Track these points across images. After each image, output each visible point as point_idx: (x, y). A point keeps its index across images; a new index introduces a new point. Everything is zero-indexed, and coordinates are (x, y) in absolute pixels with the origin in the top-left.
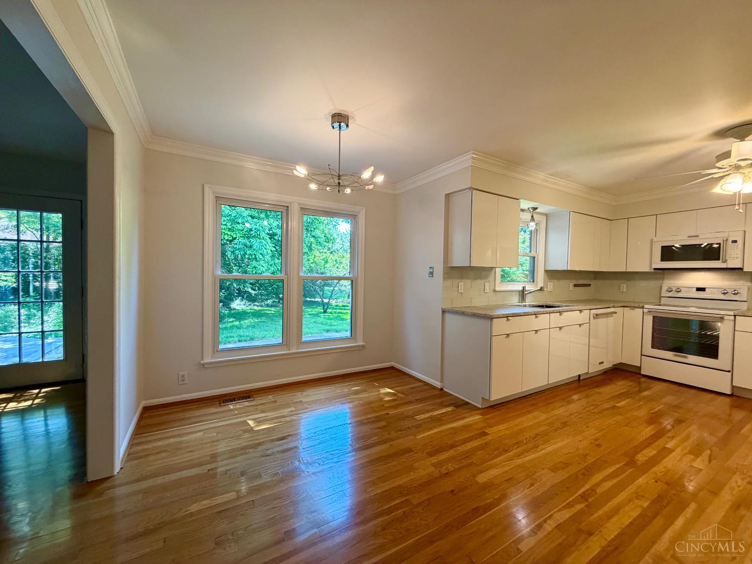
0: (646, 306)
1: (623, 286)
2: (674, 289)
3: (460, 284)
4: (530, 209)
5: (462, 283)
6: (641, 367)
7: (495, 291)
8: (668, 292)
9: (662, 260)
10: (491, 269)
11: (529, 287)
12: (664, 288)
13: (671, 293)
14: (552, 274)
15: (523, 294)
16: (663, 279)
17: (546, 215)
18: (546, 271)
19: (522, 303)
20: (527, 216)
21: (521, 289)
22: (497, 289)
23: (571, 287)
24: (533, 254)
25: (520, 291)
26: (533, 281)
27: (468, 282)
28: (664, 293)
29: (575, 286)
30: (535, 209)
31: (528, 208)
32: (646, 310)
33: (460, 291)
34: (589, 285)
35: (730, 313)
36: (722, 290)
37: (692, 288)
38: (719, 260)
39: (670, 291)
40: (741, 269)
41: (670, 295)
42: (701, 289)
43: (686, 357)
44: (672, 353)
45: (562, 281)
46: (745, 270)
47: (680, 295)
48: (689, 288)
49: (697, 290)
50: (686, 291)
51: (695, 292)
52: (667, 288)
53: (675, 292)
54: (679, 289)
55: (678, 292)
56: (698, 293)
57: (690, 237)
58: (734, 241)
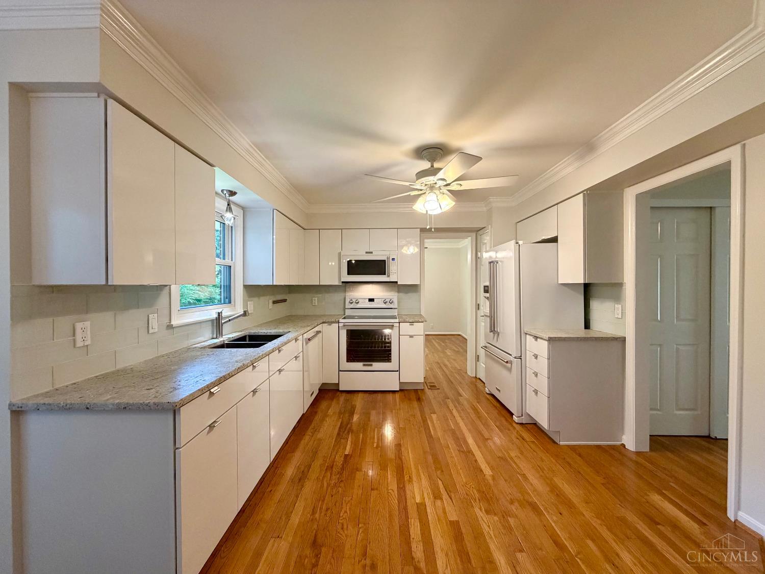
0: (341, 320)
1: (315, 300)
2: (354, 300)
3: (79, 326)
4: (225, 192)
5: (88, 324)
6: (339, 383)
7: (170, 327)
8: (350, 304)
9: (349, 274)
10: (161, 288)
11: (227, 312)
12: (347, 301)
13: (353, 304)
14: (253, 290)
15: (218, 324)
16: (345, 291)
17: (243, 208)
18: (246, 287)
19: (216, 338)
20: (221, 205)
21: (215, 316)
22: (175, 322)
23: (271, 304)
24: (228, 261)
25: (212, 321)
26: (230, 302)
27: (106, 317)
28: (348, 305)
29: (274, 302)
30: (232, 193)
31: (222, 191)
32: (341, 325)
33: (79, 343)
34: (285, 301)
35: (397, 320)
36: (383, 300)
37: (366, 299)
38: (385, 274)
39: (352, 303)
40: (397, 282)
41: (352, 306)
42: (371, 300)
43: (371, 365)
44: (361, 364)
45: (262, 298)
46: (399, 283)
47: (358, 306)
48: (364, 300)
49: (369, 301)
50: (362, 302)
51: (368, 303)
52: (349, 300)
53: (355, 304)
54: (357, 300)
55: (357, 303)
56: (370, 303)
57: (367, 253)
58: (393, 259)
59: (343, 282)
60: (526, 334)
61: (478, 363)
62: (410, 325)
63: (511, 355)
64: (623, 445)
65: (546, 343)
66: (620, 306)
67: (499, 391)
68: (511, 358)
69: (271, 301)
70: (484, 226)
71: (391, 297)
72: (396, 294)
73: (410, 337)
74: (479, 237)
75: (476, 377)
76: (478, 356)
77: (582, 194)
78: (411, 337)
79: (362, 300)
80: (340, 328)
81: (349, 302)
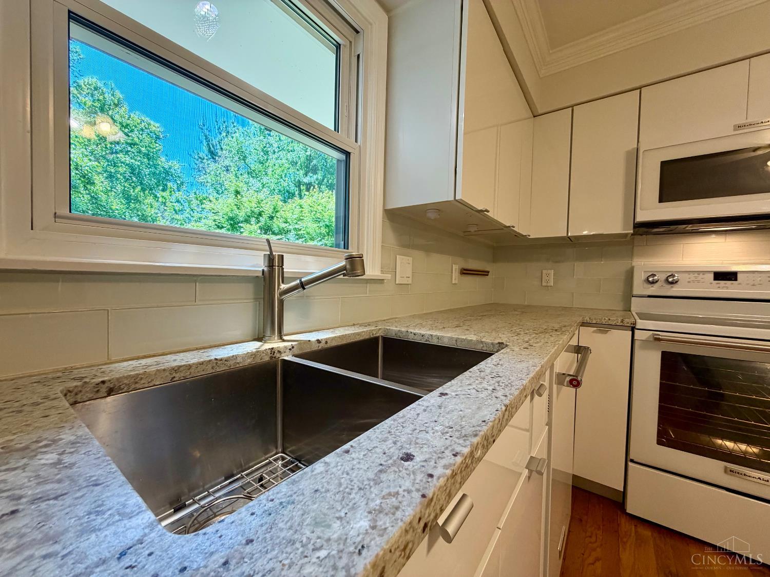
1: (548, 275)
2: (661, 277)
6: (624, 493)
8: (650, 286)
9: (663, 197)
12: (639, 278)
13: (656, 285)
23: (456, 274)
28: (639, 287)
29: (465, 272)
32: (640, 335)
34: (485, 273)
37: (704, 272)
39: (653, 283)
41: (653, 290)
42: (725, 276)
45: (436, 257)
47: (675, 290)
48: (696, 275)
49: (715, 279)
50: (689, 282)
51: (711, 283)
52: (644, 277)
53: (665, 285)
54: (673, 276)
55: (672, 283)
56: (718, 285)
57: (739, 127)
59: (637, 225)
69: (456, 268)
79: (692, 276)
80: (637, 344)
81: (645, 281)
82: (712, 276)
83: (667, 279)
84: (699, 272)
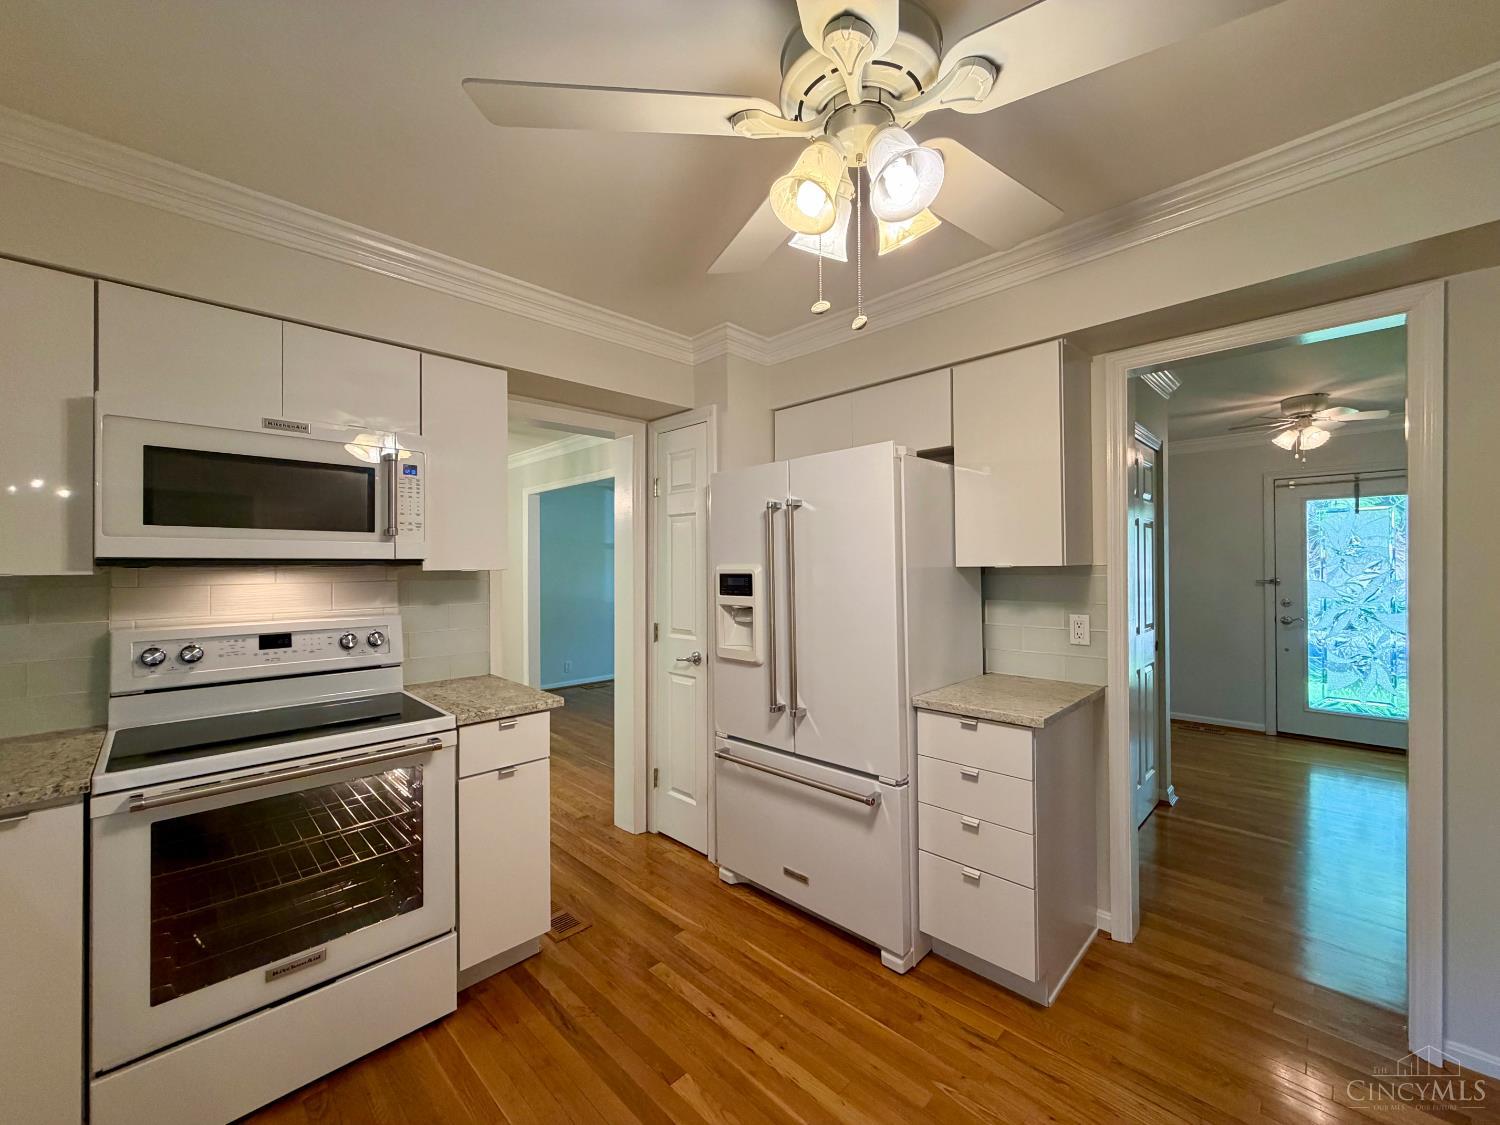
2: (169, 650)
8: (146, 671)
9: (152, 516)
12: (123, 654)
13: (159, 668)
16: (107, 609)
28: (123, 675)
32: (103, 807)
35: (449, 720)
36: (337, 637)
37: (244, 637)
38: (371, 529)
39: (154, 664)
40: (419, 562)
41: (154, 679)
42: (275, 641)
43: (318, 958)
44: (259, 973)
46: (427, 567)
47: (198, 674)
48: (232, 642)
49: (261, 647)
50: (221, 656)
51: (256, 655)
52: (133, 653)
53: (177, 665)
54: (191, 648)
55: (190, 661)
56: (266, 657)
57: (270, 424)
58: (411, 469)
59: (101, 563)
60: (916, 709)
61: (654, 792)
62: (502, 728)
63: (876, 777)
64: (1104, 935)
65: (1029, 734)
66: (1085, 618)
67: (803, 880)
68: (876, 786)
70: (689, 407)
71: (368, 621)
72: (393, 608)
73: (502, 777)
74: (654, 436)
75: (648, 832)
76: (656, 771)
77: (1056, 342)
78: (506, 772)
79: (225, 644)
80: (96, 828)
81: (137, 662)
82: (256, 642)
83: (181, 656)
84: (236, 638)
